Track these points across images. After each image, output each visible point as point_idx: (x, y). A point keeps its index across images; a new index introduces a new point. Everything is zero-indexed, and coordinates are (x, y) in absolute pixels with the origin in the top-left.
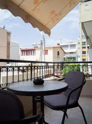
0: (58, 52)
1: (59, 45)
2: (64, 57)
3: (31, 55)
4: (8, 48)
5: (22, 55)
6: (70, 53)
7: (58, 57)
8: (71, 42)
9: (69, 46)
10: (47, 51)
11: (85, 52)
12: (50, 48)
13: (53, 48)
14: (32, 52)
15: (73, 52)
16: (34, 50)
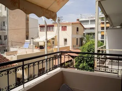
0: (78, 28)
1: (78, 21)
2: (84, 32)
3: (50, 31)
4: (27, 24)
5: (41, 31)
6: (90, 28)
7: (77, 33)
8: (92, 17)
9: (90, 21)
10: (66, 27)
11: (104, 27)
12: (69, 24)
13: (72, 24)
14: (51, 28)
15: (93, 28)
16: (53, 26)
